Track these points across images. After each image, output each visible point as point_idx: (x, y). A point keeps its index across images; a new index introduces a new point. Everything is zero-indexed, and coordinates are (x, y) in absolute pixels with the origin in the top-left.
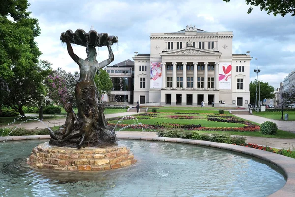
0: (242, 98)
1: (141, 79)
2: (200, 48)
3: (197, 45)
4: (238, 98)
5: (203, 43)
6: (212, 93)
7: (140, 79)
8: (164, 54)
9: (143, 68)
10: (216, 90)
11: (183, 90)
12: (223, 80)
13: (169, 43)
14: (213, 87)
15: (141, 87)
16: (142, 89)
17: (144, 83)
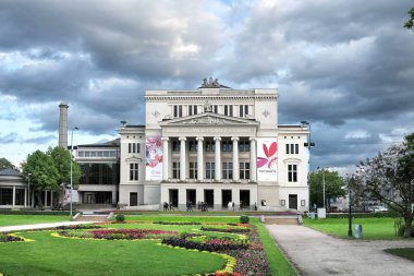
0: (296, 196)
1: (132, 165)
2: (226, 114)
3: (221, 111)
4: (290, 196)
5: (231, 106)
6: (245, 188)
7: (129, 166)
8: (165, 123)
9: (134, 148)
10: (252, 183)
11: (199, 182)
12: (265, 167)
13: (176, 107)
14: (248, 177)
15: (132, 178)
16: (134, 182)
17: (137, 172)
